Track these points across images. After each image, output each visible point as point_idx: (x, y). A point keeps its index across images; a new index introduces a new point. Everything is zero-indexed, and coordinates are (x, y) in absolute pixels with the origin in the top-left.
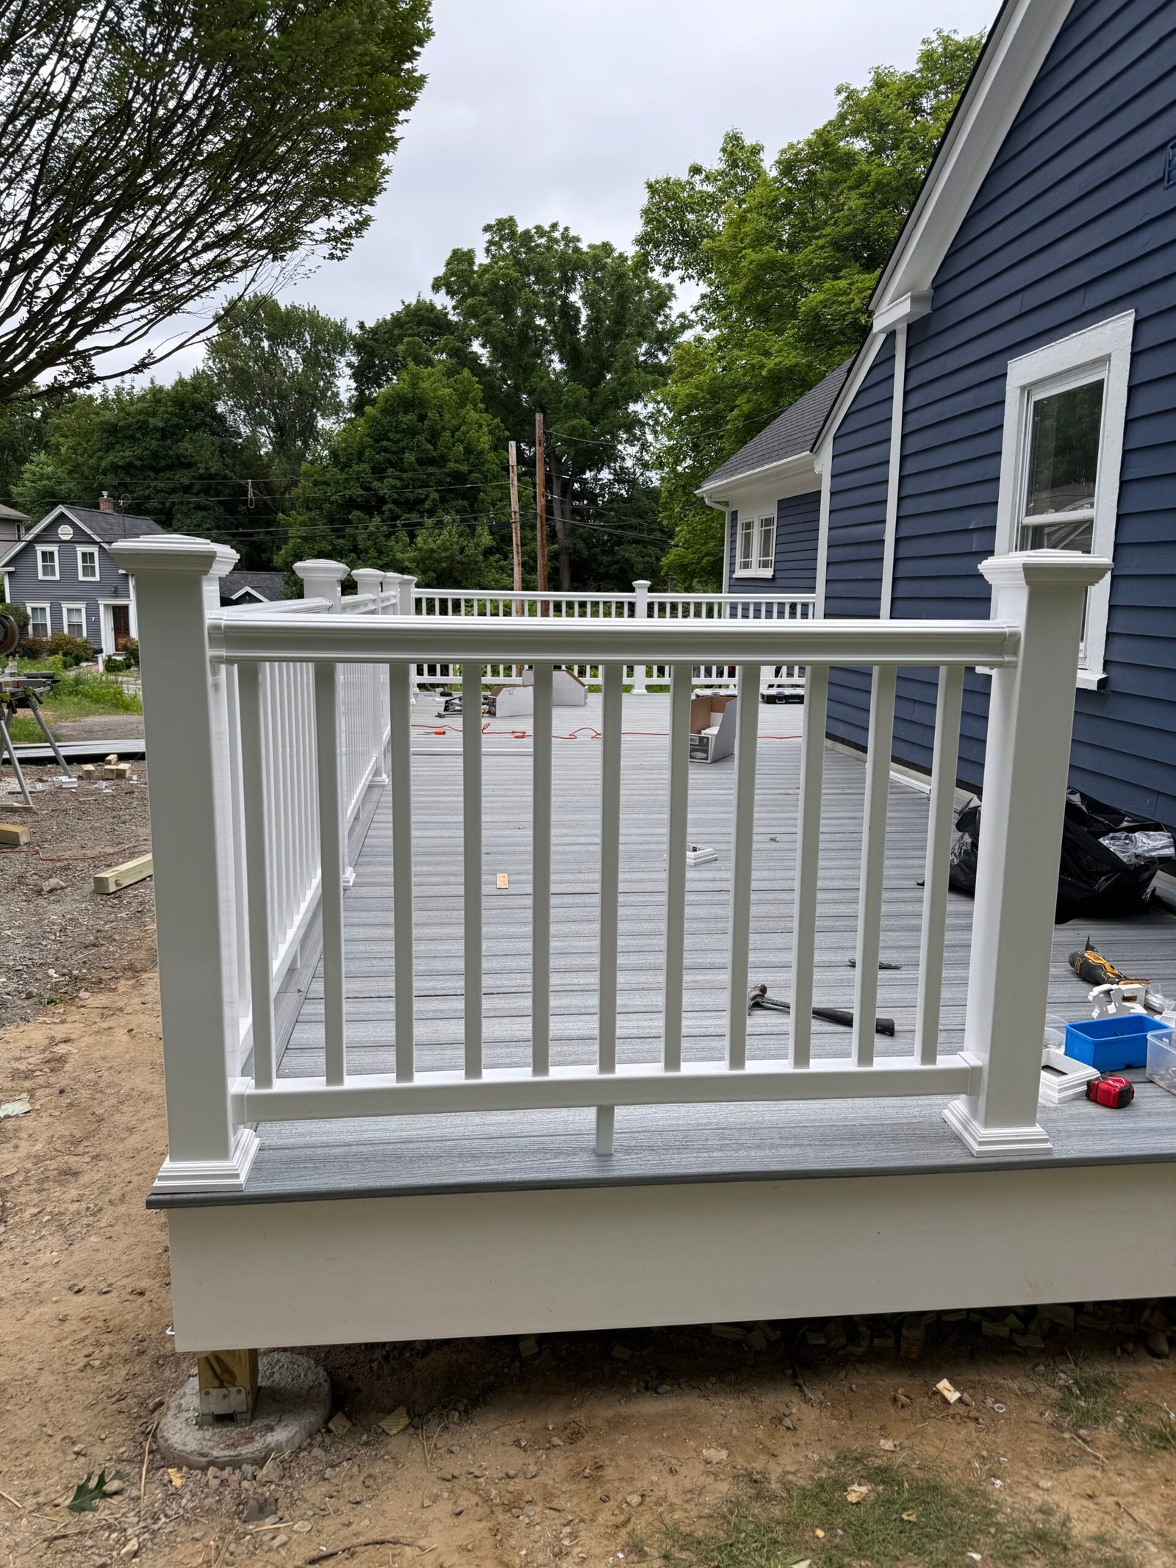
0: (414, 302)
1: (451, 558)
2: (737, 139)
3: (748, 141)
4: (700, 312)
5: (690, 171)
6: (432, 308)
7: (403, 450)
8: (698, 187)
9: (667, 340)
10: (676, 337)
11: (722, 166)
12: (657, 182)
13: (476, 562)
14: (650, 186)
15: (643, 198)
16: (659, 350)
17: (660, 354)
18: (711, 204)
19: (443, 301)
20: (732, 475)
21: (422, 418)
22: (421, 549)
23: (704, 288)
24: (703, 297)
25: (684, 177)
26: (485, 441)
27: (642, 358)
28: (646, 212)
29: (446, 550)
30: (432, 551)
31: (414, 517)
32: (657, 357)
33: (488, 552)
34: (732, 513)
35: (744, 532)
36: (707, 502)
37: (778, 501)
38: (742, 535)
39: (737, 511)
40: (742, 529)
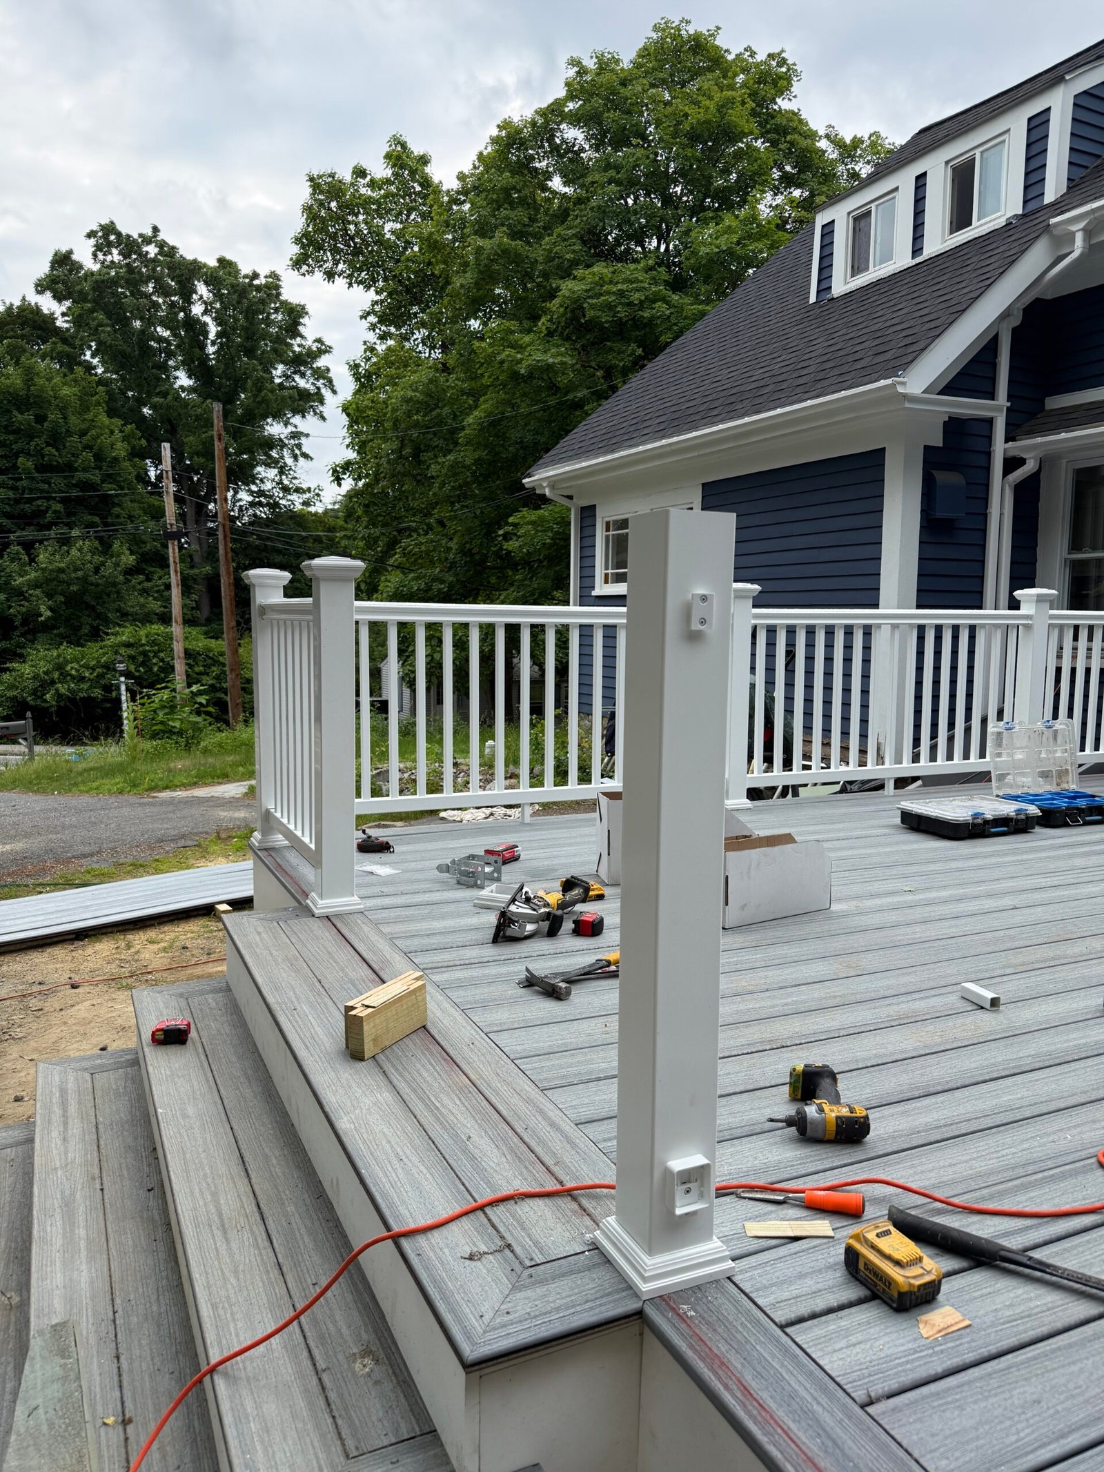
0: (17, 303)
1: (84, 579)
2: (403, 145)
3: (417, 149)
5: (354, 173)
6: (37, 310)
7: (17, 455)
8: (363, 191)
9: (305, 363)
10: (312, 363)
11: (388, 173)
12: (320, 176)
13: (115, 584)
14: (312, 179)
16: (295, 373)
17: (297, 377)
18: (376, 210)
19: (48, 304)
20: (612, 451)
21: (41, 419)
22: (44, 570)
23: (372, 295)
24: (376, 303)
25: (348, 178)
26: (121, 449)
27: (277, 381)
28: (307, 209)
29: (76, 570)
30: (61, 570)
31: (29, 534)
32: (294, 380)
33: (130, 572)
34: (583, 509)
35: (611, 533)
36: (547, 492)
37: (703, 485)
38: (607, 537)
39: (594, 506)
40: (608, 530)
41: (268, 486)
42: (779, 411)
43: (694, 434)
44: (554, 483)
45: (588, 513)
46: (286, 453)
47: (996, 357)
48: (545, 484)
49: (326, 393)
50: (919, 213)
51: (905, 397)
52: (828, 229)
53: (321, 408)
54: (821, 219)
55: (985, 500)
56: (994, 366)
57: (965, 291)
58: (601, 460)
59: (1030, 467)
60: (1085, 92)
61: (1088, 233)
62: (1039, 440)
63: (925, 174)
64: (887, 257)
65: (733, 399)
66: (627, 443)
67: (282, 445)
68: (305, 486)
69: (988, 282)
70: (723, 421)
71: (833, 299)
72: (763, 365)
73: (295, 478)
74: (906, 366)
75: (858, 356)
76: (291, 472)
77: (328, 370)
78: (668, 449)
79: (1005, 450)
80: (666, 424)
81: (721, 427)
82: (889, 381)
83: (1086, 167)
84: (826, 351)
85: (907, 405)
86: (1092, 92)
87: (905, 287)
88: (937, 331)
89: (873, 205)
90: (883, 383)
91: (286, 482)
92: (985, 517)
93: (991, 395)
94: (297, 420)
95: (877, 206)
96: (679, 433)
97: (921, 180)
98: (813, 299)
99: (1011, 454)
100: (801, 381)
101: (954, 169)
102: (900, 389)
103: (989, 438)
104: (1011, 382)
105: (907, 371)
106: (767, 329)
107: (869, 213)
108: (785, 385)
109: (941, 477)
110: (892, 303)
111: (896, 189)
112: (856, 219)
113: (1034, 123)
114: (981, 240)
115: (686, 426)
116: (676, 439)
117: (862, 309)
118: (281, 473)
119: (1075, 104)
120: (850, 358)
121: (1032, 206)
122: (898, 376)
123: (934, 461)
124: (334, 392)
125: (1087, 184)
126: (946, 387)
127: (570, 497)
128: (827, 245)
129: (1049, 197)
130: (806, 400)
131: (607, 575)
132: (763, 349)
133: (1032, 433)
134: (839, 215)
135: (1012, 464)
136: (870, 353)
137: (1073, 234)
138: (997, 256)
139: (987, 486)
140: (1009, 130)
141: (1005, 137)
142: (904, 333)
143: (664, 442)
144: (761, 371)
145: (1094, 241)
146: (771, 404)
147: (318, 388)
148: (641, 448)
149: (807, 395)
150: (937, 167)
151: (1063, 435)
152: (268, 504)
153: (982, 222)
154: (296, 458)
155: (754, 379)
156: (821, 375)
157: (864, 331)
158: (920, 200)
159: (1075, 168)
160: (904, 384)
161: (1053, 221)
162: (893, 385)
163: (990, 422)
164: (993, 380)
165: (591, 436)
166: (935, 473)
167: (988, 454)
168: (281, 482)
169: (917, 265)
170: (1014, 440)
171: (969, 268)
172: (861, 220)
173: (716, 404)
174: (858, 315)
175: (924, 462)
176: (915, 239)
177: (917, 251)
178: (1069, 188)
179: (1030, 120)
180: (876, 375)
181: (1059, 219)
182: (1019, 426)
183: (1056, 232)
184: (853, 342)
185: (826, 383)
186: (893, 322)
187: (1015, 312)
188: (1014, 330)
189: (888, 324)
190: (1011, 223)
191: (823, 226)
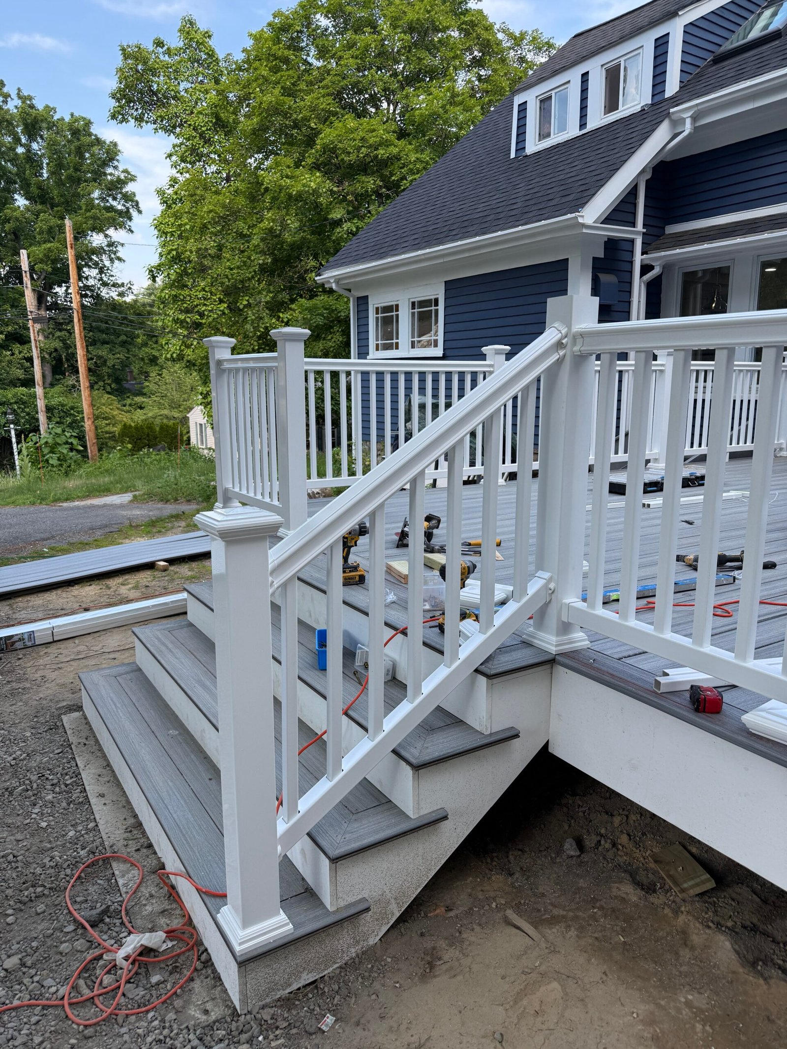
2: (191, 23)
3: (202, 26)
4: (174, 158)
5: (154, 43)
8: (162, 57)
9: (116, 189)
10: (121, 188)
11: (181, 44)
12: (128, 46)
14: (123, 50)
15: (118, 61)
16: (109, 196)
17: (110, 200)
23: (173, 140)
24: (177, 146)
25: (151, 48)
27: (97, 202)
28: (120, 71)
32: (108, 201)
34: (358, 298)
35: (380, 315)
36: (334, 287)
37: (445, 282)
38: (377, 318)
39: (367, 296)
40: (377, 313)
41: (91, 282)
42: (500, 233)
43: (441, 247)
44: (338, 281)
45: (363, 302)
46: (104, 257)
47: (636, 199)
48: (332, 281)
49: (133, 212)
50: (584, 99)
51: (583, 226)
52: (523, 107)
53: (129, 223)
54: (518, 100)
55: (630, 292)
56: (635, 205)
57: (618, 155)
58: (374, 264)
59: (656, 271)
60: (691, 23)
61: (694, 118)
62: (663, 253)
63: (588, 73)
64: (562, 128)
65: (466, 224)
66: (392, 253)
67: (99, 251)
68: (120, 282)
69: (633, 150)
70: (461, 239)
71: (527, 156)
72: (483, 201)
73: (112, 276)
74: (583, 205)
75: (550, 197)
76: (109, 271)
77: (134, 194)
78: (423, 257)
79: (642, 260)
80: (419, 240)
81: (460, 243)
82: (573, 215)
83: (691, 74)
84: (527, 193)
85: (585, 231)
86: (694, 23)
87: (577, 150)
88: (601, 183)
89: (553, 92)
90: (569, 216)
91: (105, 279)
92: (629, 303)
93: (633, 224)
94: (111, 232)
95: (556, 93)
96: (430, 246)
97: (585, 76)
98: (513, 155)
99: (646, 262)
100: (513, 213)
101: (607, 71)
102: (580, 220)
103: (632, 252)
104: (645, 215)
105: (584, 208)
106: (482, 175)
107: (550, 97)
108: (501, 215)
109: (604, 278)
110: (569, 161)
111: (569, 82)
112: (541, 101)
113: (660, 42)
114: (625, 120)
115: (435, 242)
116: (428, 251)
117: (549, 164)
118: (101, 271)
119: (684, 31)
120: (545, 198)
121: (657, 98)
122: (579, 212)
123: (599, 267)
124: (140, 212)
125: (692, 86)
126: (606, 219)
127: (350, 290)
128: (522, 118)
129: (669, 93)
130: (518, 226)
131: (377, 345)
132: (481, 190)
133: (658, 249)
134: (531, 98)
135: (646, 269)
136: (558, 196)
137: (684, 119)
138: (637, 133)
139: (630, 283)
140: (643, 46)
141: (640, 51)
142: (580, 183)
143: (420, 252)
144: (483, 205)
145: (698, 124)
146: (494, 228)
147: (128, 208)
148: (403, 256)
149: (518, 223)
150: (596, 68)
151: (678, 251)
152: (92, 296)
153: (625, 107)
154: (112, 260)
155: (479, 210)
156: (526, 209)
157: (554, 180)
158: (584, 90)
159: (684, 74)
160: (582, 216)
161: (672, 110)
162: (576, 218)
163: (632, 241)
164: (634, 214)
165: (363, 247)
166: (599, 275)
167: (631, 263)
168: (101, 279)
169: (583, 135)
170: (647, 254)
171: (619, 140)
172: (545, 101)
173: (454, 227)
174: (547, 169)
175: (593, 268)
176: (581, 117)
177: (583, 125)
178: (681, 88)
179: (656, 40)
180: (564, 211)
181: (675, 109)
182: (649, 244)
183: (674, 117)
184: (545, 187)
185: (531, 215)
186: (571, 174)
187: (648, 170)
188: (647, 181)
189: (569, 176)
190: (644, 110)
191: (519, 105)
